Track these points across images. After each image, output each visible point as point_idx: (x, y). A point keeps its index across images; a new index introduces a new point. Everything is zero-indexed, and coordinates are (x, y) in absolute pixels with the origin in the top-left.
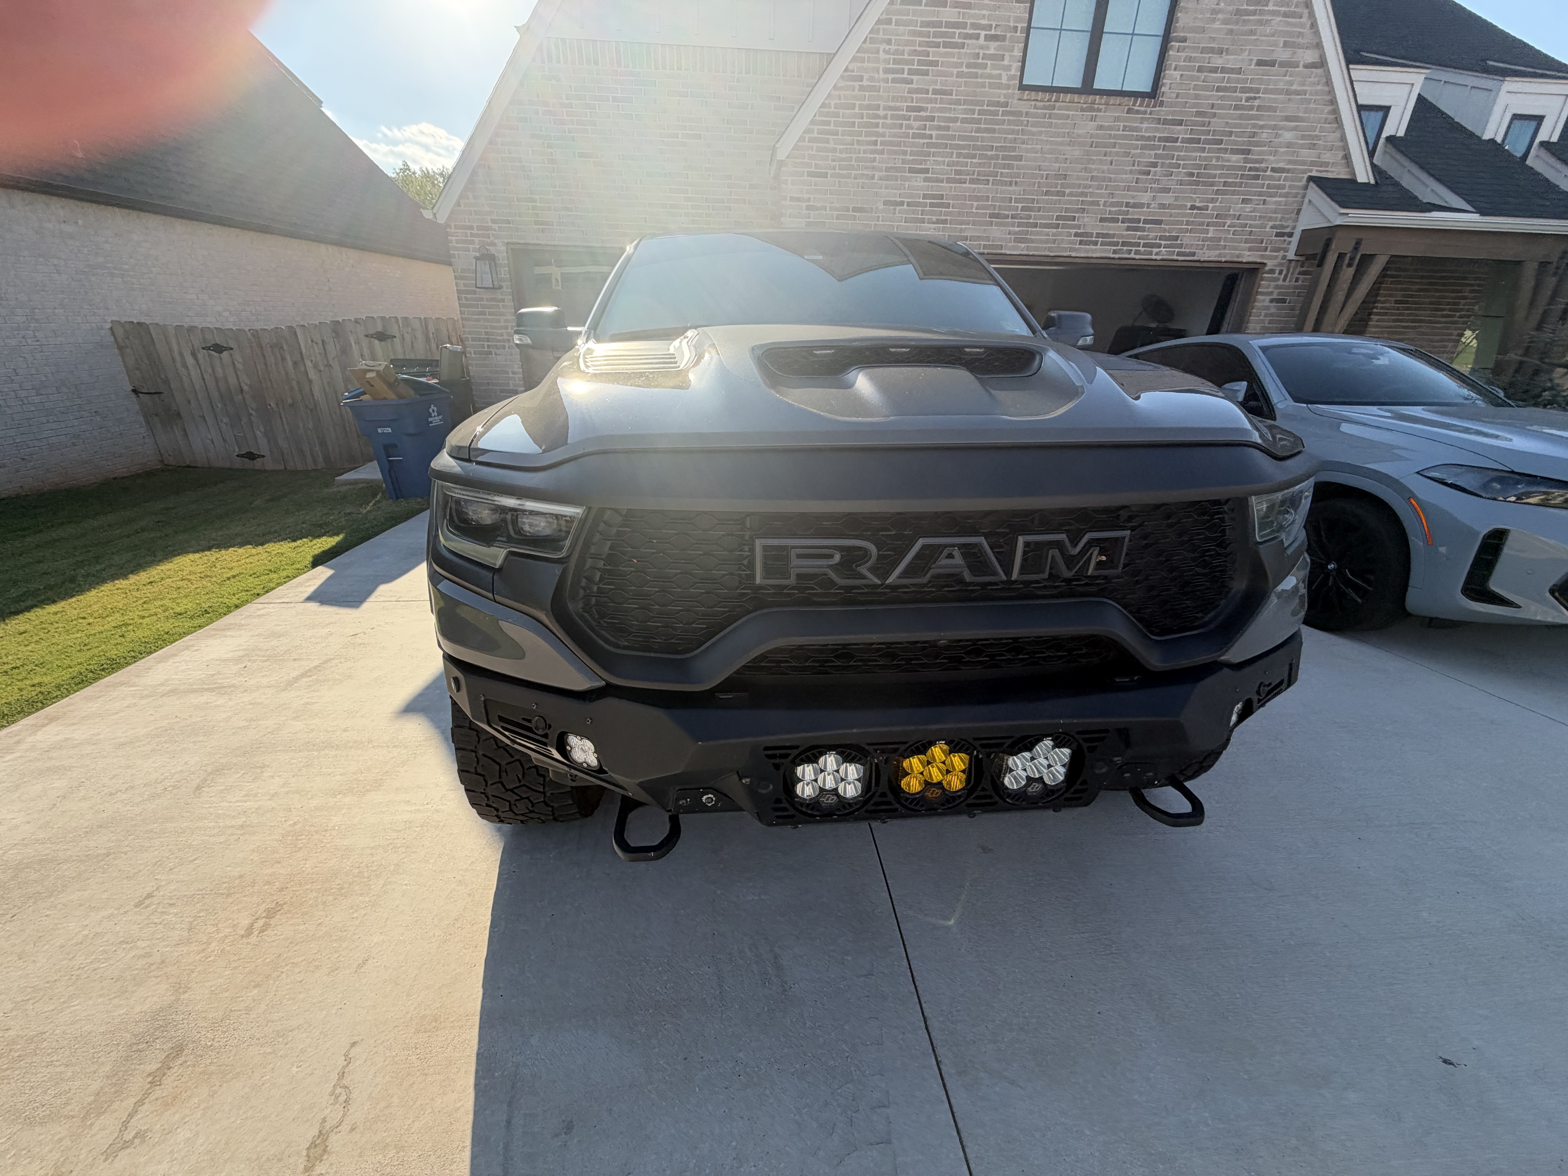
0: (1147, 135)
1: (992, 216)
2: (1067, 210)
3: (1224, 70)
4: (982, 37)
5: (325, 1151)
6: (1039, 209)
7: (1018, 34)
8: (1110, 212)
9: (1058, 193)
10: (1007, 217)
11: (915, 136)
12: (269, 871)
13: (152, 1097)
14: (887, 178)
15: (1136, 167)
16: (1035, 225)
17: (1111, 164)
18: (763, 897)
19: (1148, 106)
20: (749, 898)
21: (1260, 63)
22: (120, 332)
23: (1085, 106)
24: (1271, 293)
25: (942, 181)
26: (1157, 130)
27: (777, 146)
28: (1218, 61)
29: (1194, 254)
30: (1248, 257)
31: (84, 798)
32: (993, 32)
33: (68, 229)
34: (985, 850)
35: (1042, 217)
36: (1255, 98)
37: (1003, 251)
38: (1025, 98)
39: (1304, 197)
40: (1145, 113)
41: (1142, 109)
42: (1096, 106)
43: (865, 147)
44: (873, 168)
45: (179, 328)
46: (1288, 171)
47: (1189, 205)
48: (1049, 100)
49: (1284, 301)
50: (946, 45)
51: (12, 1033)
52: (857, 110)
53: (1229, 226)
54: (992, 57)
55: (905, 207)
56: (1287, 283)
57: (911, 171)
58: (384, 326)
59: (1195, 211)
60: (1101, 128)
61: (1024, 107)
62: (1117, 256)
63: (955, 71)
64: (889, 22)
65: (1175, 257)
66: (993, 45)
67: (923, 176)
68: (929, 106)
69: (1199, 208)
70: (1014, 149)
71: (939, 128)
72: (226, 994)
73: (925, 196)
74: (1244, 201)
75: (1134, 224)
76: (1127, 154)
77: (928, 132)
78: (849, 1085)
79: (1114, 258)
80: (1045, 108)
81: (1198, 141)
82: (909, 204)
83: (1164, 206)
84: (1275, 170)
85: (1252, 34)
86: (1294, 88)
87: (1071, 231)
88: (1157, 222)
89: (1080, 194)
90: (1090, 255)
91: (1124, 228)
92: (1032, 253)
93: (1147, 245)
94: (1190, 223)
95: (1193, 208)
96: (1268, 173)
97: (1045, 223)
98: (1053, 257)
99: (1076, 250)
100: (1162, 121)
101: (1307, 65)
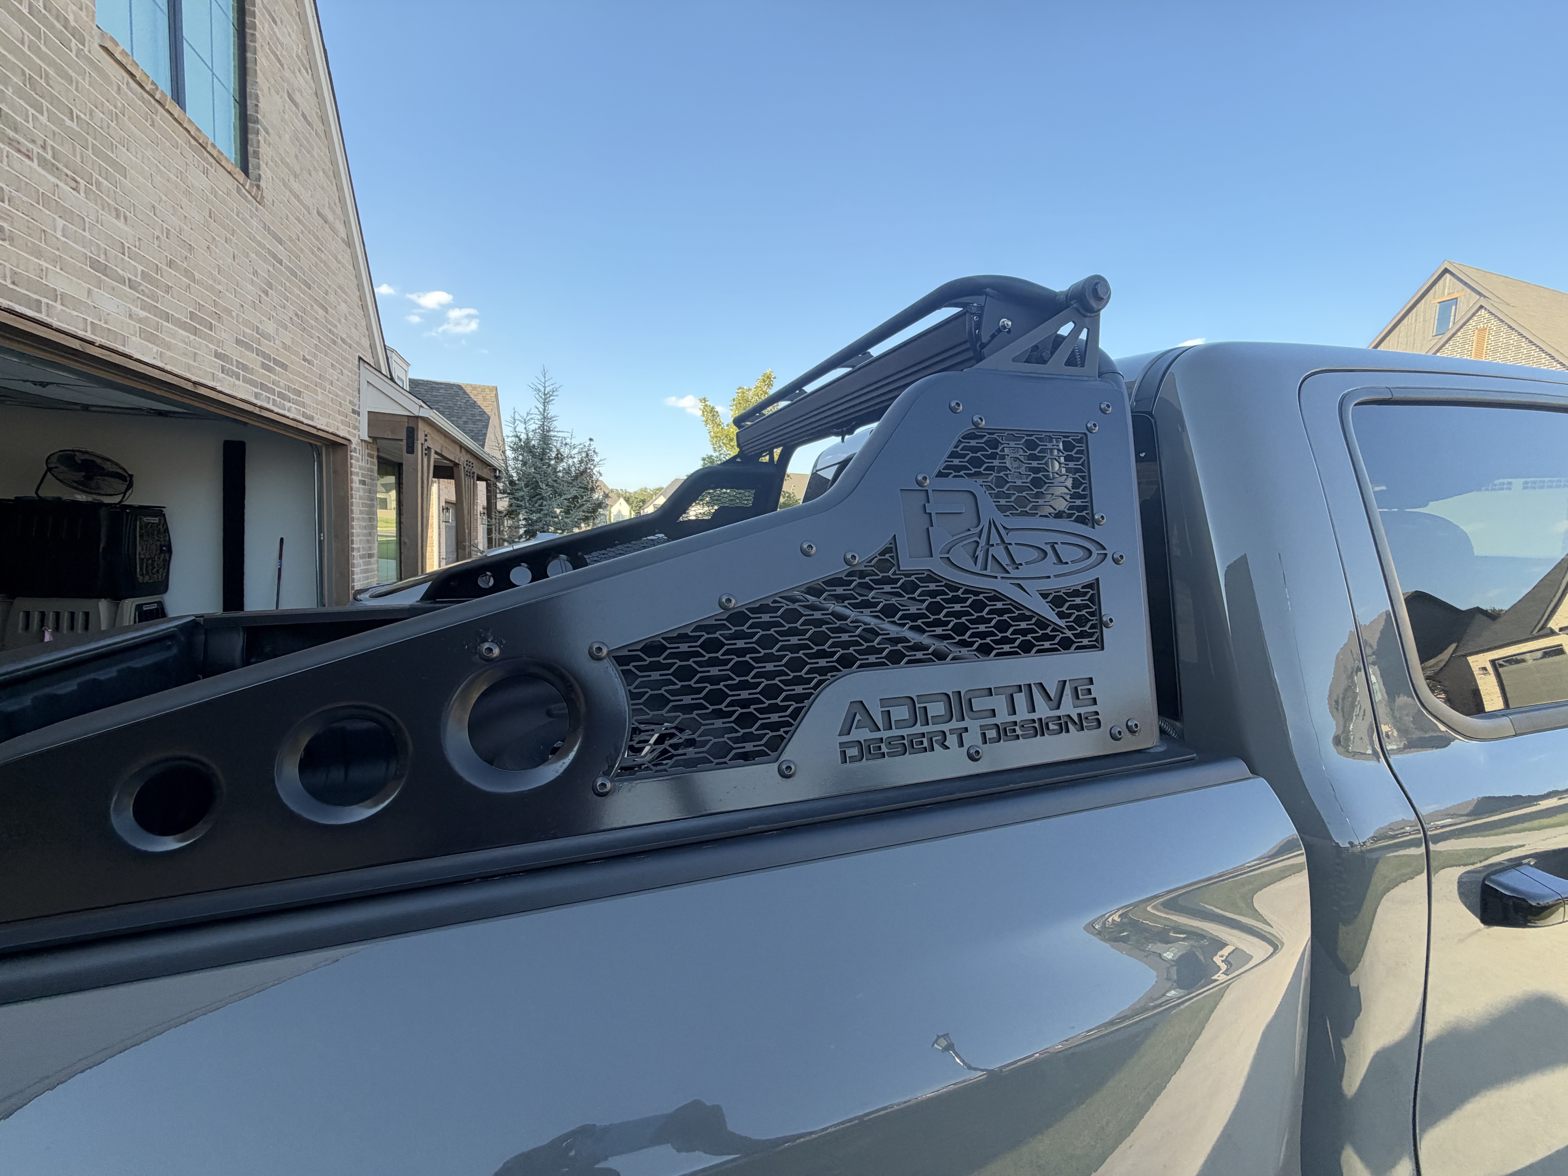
0: (259, 238)
1: (96, 265)
2: (201, 308)
3: (299, 200)
6: (165, 289)
8: (244, 334)
9: (186, 272)
10: (121, 280)
16: (165, 316)
19: (255, 197)
21: (319, 213)
24: (358, 474)
26: (264, 236)
28: (295, 186)
29: (313, 419)
36: (322, 252)
39: (359, 376)
40: (252, 204)
46: (349, 345)
47: (301, 354)
48: (151, 93)
49: (365, 483)
56: (364, 465)
59: (306, 364)
61: (112, 70)
69: (309, 362)
75: (266, 361)
80: (143, 101)
81: (296, 275)
83: (285, 347)
84: (343, 340)
85: (310, 175)
86: (339, 257)
87: (211, 346)
88: (284, 366)
89: (211, 289)
90: (235, 394)
91: (259, 364)
92: (168, 368)
93: (280, 395)
94: (305, 378)
95: (305, 359)
96: (339, 341)
97: (179, 319)
98: (195, 383)
99: (220, 381)
100: (265, 227)
101: (343, 240)
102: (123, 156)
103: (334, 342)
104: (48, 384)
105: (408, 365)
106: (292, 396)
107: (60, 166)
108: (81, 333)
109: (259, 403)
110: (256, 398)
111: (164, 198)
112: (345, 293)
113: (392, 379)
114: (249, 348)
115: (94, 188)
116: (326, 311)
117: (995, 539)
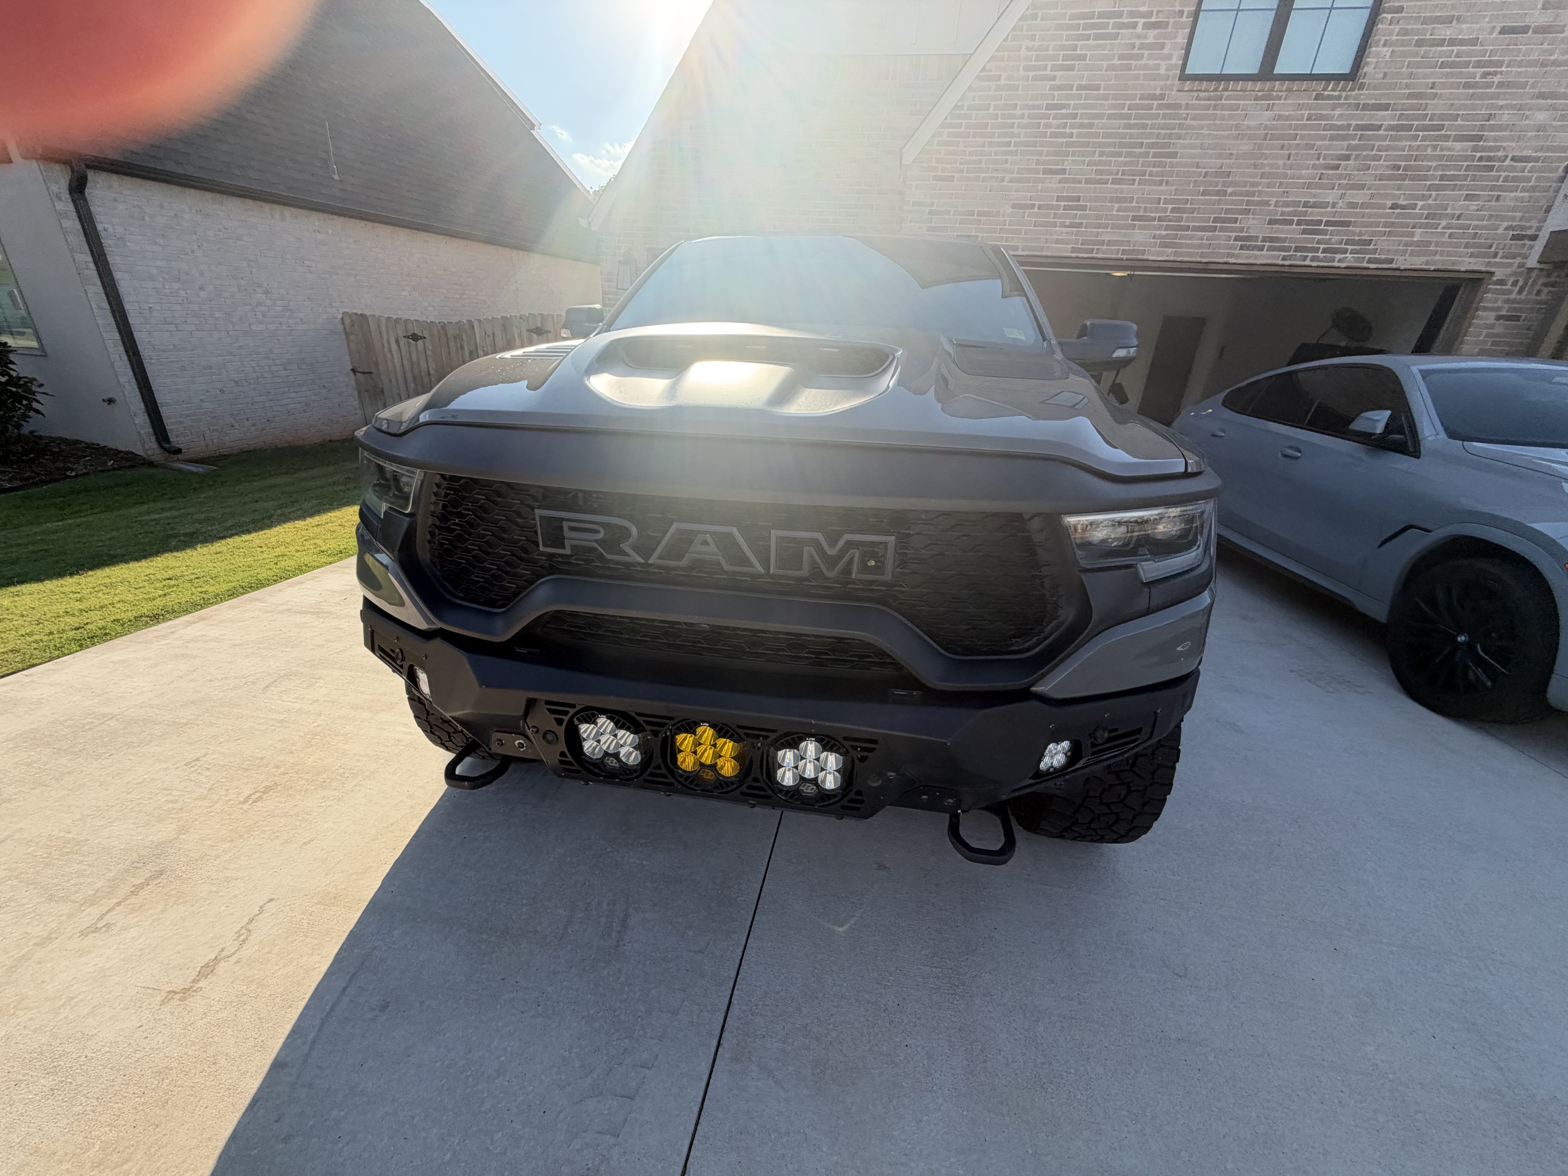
0: (1339, 123)
1: (1134, 218)
2: (1227, 211)
3: (1452, 42)
4: (1140, 26)
5: (212, 972)
6: (1192, 211)
7: (1184, 19)
8: (1283, 214)
9: (1217, 193)
10: (1154, 219)
11: (1054, 135)
12: (282, 758)
13: (128, 902)
14: (1019, 180)
15: (1321, 161)
16: (1187, 228)
17: (1289, 158)
18: (644, 863)
19: (1343, 90)
20: (632, 861)
21: (1506, 31)
22: (347, 321)
23: (1260, 94)
24: (1499, 309)
25: (1080, 182)
26: (1353, 117)
27: (903, 151)
28: (1446, 32)
29: (1391, 261)
30: (1467, 263)
31: (193, 680)
32: (1153, 20)
33: (320, 237)
34: (881, 867)
35: (1194, 220)
36: (1496, 73)
37: (1145, 257)
38: (1186, 89)
39: (1557, 191)
40: (1339, 97)
41: (1336, 93)
42: (1275, 94)
43: (996, 149)
44: (1004, 171)
45: (389, 318)
46: (1537, 160)
47: (1389, 203)
48: (1216, 90)
49: (1518, 318)
50: (1097, 37)
51: (70, 835)
52: (991, 111)
53: (1443, 228)
54: (1150, 46)
55: (1036, 210)
56: (1523, 297)
57: (1045, 172)
58: (542, 322)
59: (1396, 211)
60: (1279, 118)
61: (1183, 99)
62: (1287, 263)
63: (1105, 64)
64: (1034, 17)
65: (1365, 265)
66: (1153, 33)
67: (1059, 177)
68: (1072, 102)
69: (1403, 207)
70: (1168, 145)
71: (1082, 126)
72: (208, 842)
73: (1059, 199)
74: (1468, 197)
75: (1312, 227)
76: (1312, 147)
77: (1068, 131)
78: (626, 1041)
79: (1283, 266)
80: (1209, 99)
81: (1409, 128)
82: (1040, 207)
88: (1343, 223)
91: (1299, 231)
93: (1327, 250)
94: (1389, 225)
99: (1235, 256)
100: (1357, 107)
102: (1179, 145)
106: (1352, 247)
114: (1287, 222)
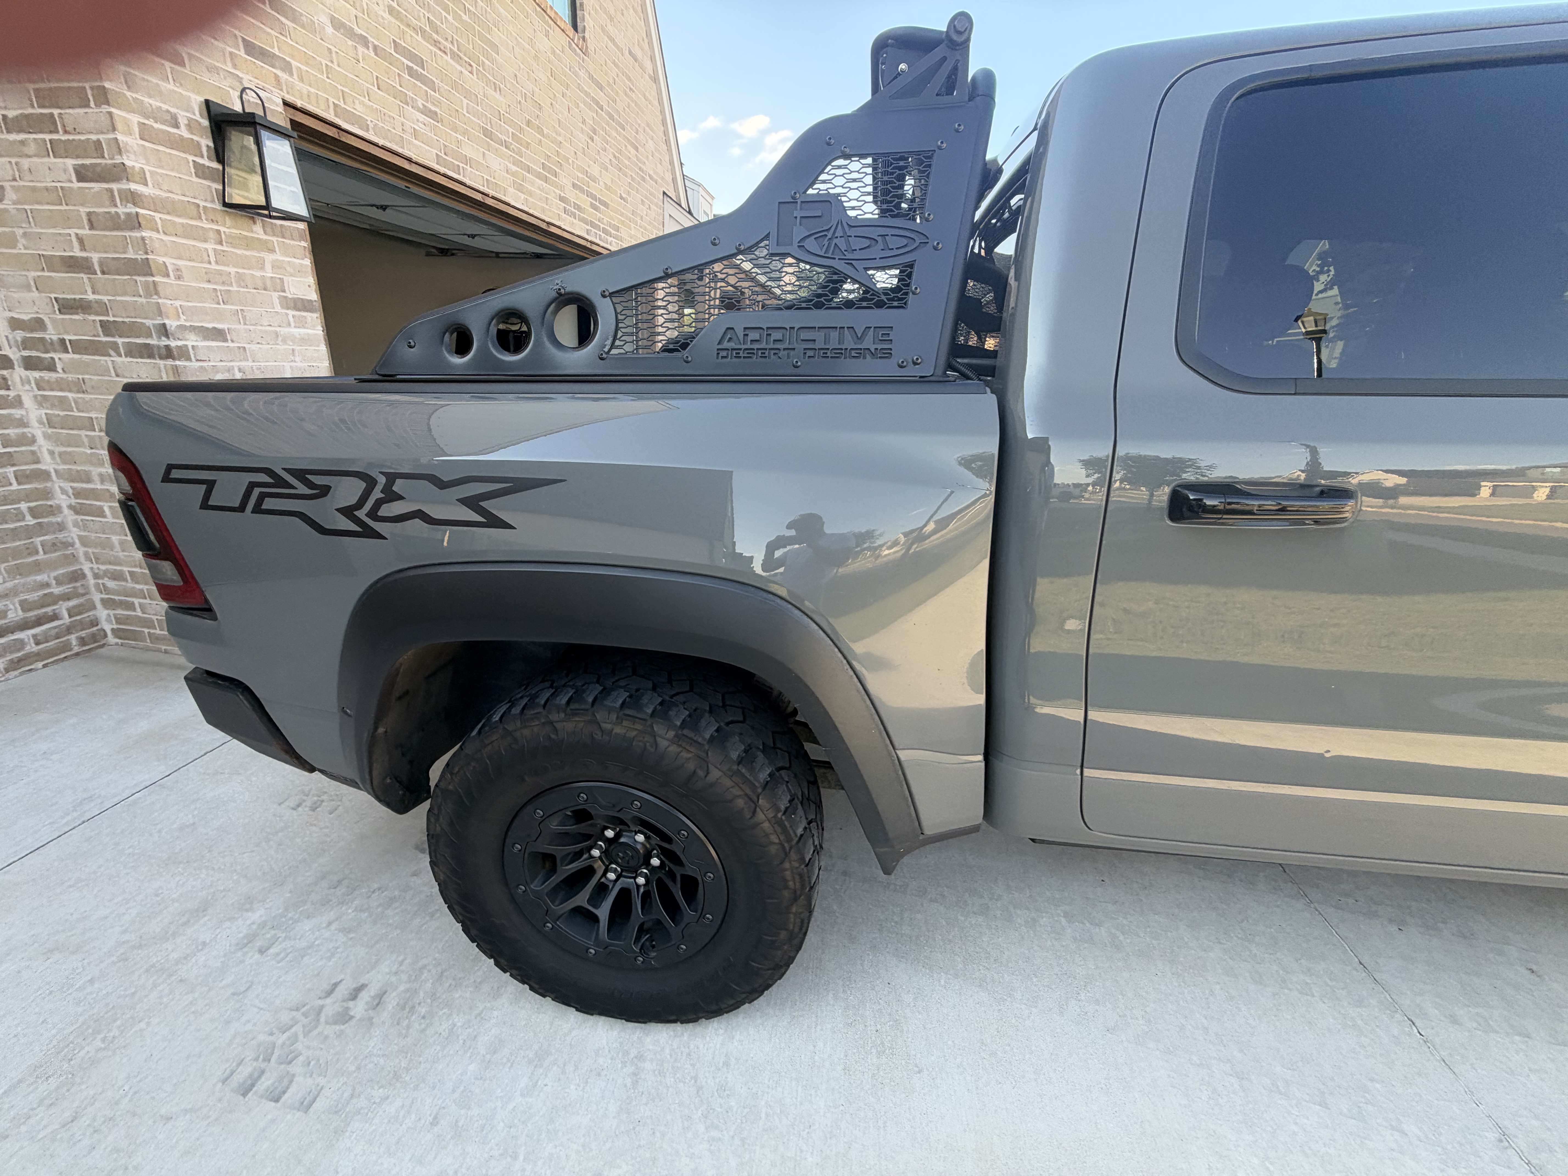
2: (548, 159)
3: (615, 43)
6: (527, 146)
8: (578, 178)
9: (538, 129)
10: (500, 142)
19: (581, 49)
26: (589, 86)
35: (531, 160)
37: (507, 199)
39: (664, 210)
40: (580, 56)
41: (578, 50)
46: (655, 181)
59: (622, 202)
73: (397, 48)
75: (594, 202)
79: (588, 241)
81: (613, 118)
82: (376, 50)
83: (607, 188)
84: (650, 176)
85: (623, 14)
86: (647, 94)
87: (556, 191)
88: (606, 205)
89: (554, 141)
90: (573, 231)
91: (589, 204)
92: (531, 211)
93: (605, 231)
94: (622, 214)
95: (621, 198)
96: (648, 178)
97: (536, 171)
98: (548, 223)
99: (564, 220)
100: (591, 77)
101: (650, 75)
102: (497, 36)
103: (643, 179)
104: (476, 235)
105: (713, 198)
106: (613, 232)
107: (462, 55)
108: (481, 188)
109: (590, 238)
110: (588, 234)
111: (522, 66)
112: (652, 130)
113: (690, 212)
114: (582, 190)
115: (481, 69)
116: (637, 149)
117: (839, 233)
